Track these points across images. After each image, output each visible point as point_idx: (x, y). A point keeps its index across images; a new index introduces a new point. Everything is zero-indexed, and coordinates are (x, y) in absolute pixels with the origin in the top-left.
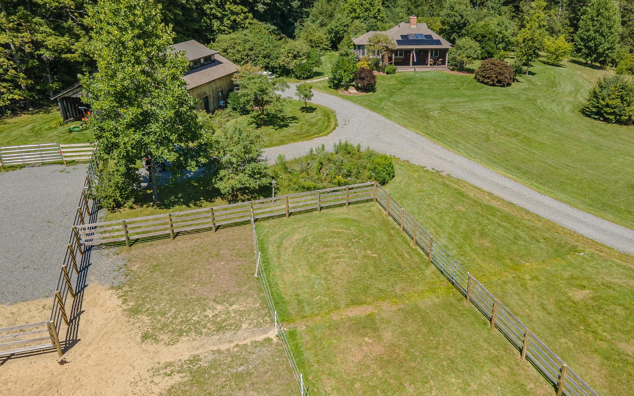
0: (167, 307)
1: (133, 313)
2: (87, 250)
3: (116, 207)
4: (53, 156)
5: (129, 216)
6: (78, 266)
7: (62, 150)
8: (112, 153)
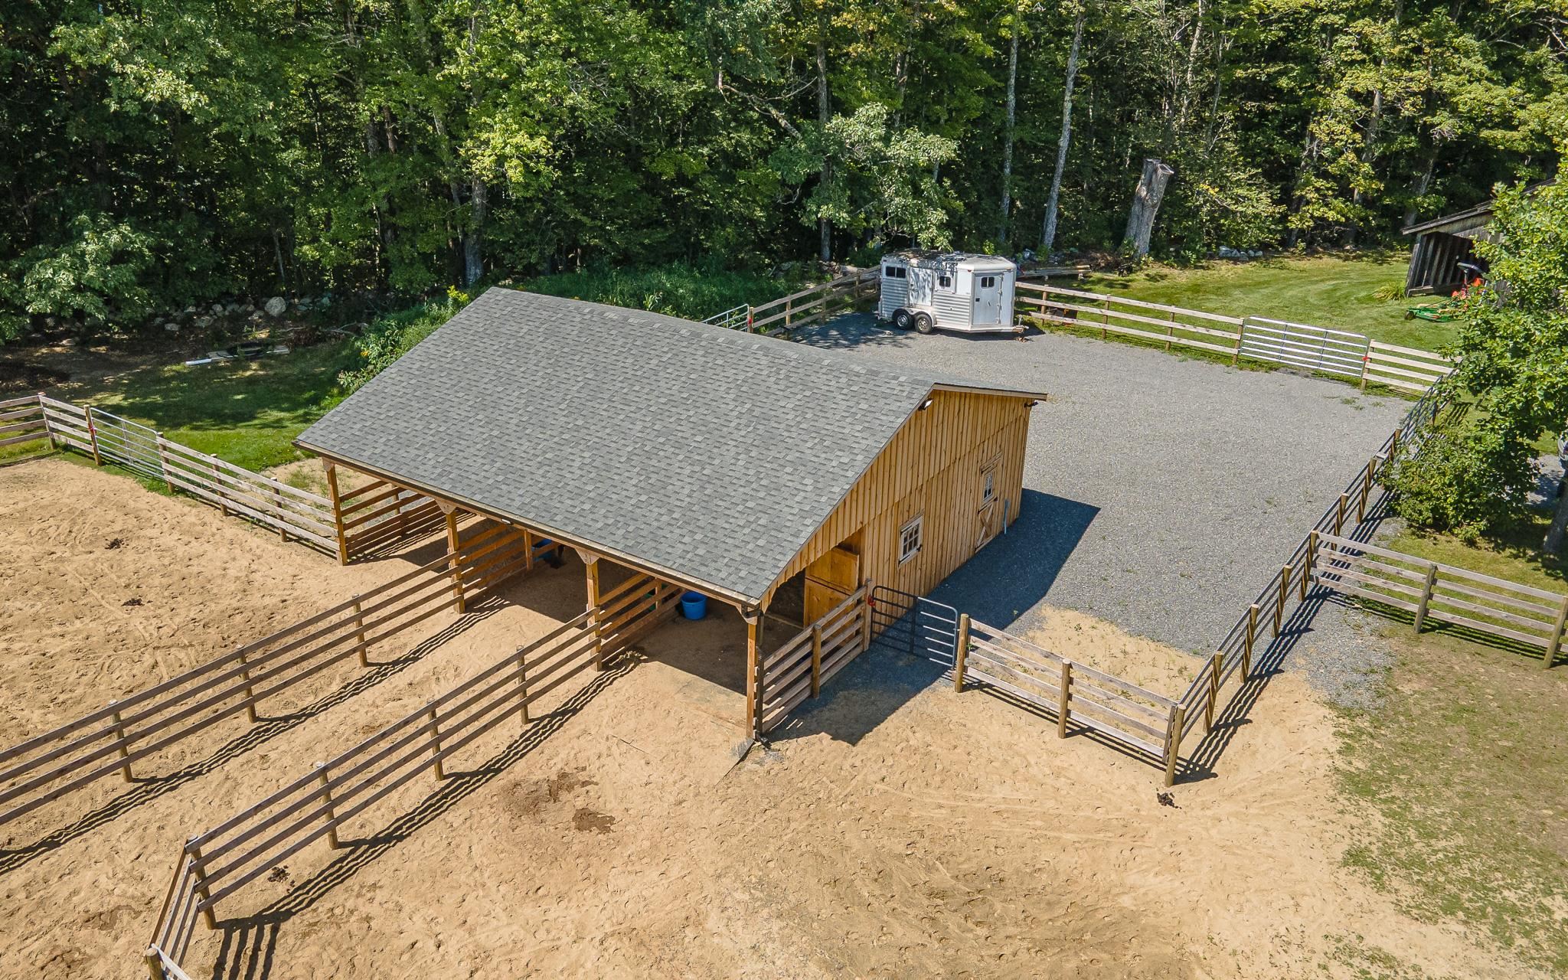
0: (1445, 824)
1: (1352, 788)
2: (1317, 596)
3: (1430, 526)
4: (1343, 362)
5: (1453, 558)
6: (1284, 621)
7: (1371, 355)
8: (1488, 393)
